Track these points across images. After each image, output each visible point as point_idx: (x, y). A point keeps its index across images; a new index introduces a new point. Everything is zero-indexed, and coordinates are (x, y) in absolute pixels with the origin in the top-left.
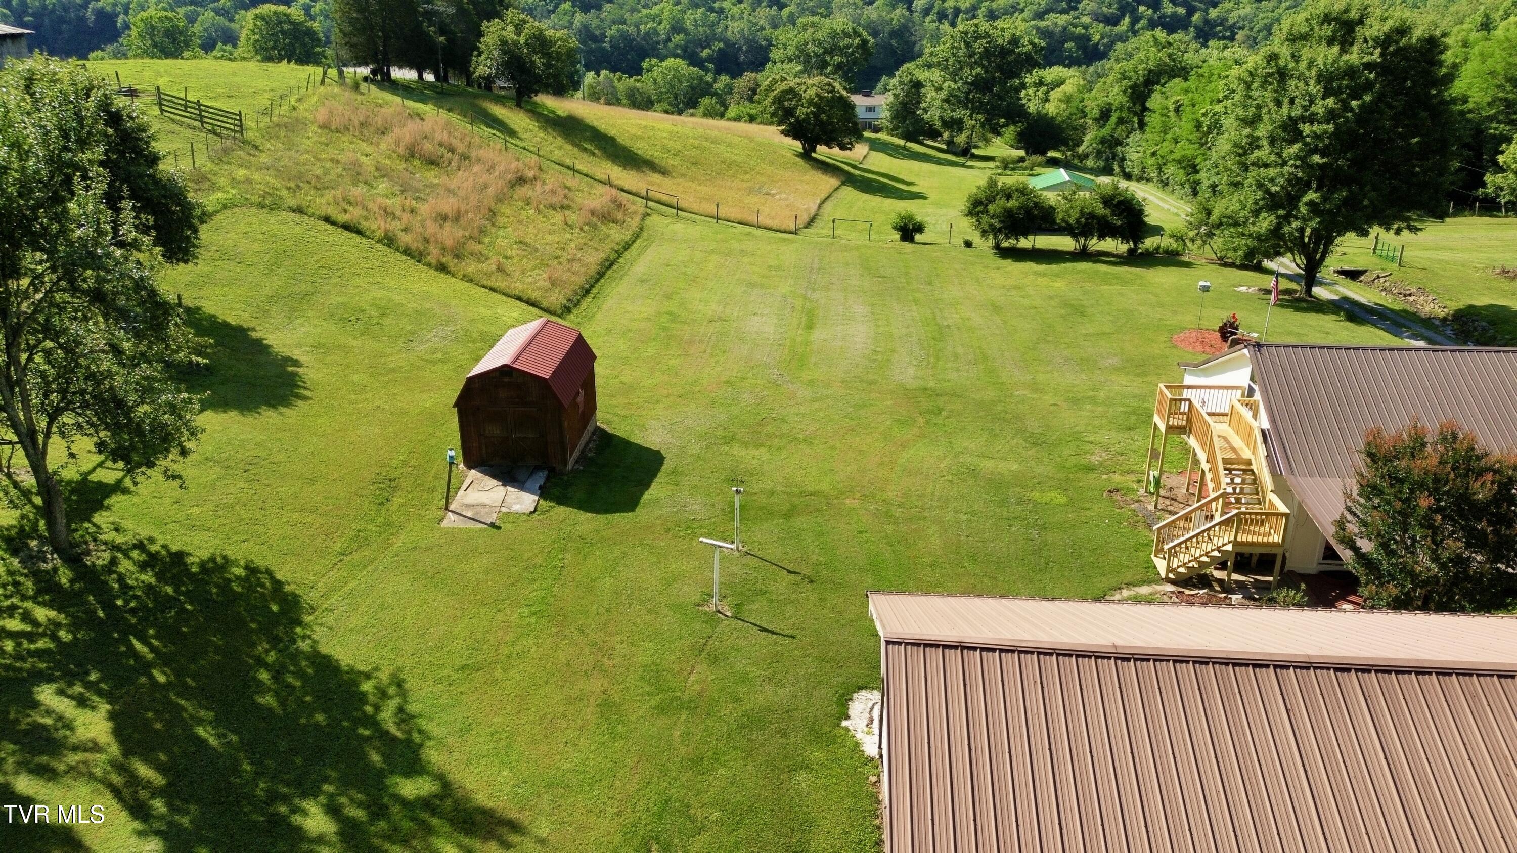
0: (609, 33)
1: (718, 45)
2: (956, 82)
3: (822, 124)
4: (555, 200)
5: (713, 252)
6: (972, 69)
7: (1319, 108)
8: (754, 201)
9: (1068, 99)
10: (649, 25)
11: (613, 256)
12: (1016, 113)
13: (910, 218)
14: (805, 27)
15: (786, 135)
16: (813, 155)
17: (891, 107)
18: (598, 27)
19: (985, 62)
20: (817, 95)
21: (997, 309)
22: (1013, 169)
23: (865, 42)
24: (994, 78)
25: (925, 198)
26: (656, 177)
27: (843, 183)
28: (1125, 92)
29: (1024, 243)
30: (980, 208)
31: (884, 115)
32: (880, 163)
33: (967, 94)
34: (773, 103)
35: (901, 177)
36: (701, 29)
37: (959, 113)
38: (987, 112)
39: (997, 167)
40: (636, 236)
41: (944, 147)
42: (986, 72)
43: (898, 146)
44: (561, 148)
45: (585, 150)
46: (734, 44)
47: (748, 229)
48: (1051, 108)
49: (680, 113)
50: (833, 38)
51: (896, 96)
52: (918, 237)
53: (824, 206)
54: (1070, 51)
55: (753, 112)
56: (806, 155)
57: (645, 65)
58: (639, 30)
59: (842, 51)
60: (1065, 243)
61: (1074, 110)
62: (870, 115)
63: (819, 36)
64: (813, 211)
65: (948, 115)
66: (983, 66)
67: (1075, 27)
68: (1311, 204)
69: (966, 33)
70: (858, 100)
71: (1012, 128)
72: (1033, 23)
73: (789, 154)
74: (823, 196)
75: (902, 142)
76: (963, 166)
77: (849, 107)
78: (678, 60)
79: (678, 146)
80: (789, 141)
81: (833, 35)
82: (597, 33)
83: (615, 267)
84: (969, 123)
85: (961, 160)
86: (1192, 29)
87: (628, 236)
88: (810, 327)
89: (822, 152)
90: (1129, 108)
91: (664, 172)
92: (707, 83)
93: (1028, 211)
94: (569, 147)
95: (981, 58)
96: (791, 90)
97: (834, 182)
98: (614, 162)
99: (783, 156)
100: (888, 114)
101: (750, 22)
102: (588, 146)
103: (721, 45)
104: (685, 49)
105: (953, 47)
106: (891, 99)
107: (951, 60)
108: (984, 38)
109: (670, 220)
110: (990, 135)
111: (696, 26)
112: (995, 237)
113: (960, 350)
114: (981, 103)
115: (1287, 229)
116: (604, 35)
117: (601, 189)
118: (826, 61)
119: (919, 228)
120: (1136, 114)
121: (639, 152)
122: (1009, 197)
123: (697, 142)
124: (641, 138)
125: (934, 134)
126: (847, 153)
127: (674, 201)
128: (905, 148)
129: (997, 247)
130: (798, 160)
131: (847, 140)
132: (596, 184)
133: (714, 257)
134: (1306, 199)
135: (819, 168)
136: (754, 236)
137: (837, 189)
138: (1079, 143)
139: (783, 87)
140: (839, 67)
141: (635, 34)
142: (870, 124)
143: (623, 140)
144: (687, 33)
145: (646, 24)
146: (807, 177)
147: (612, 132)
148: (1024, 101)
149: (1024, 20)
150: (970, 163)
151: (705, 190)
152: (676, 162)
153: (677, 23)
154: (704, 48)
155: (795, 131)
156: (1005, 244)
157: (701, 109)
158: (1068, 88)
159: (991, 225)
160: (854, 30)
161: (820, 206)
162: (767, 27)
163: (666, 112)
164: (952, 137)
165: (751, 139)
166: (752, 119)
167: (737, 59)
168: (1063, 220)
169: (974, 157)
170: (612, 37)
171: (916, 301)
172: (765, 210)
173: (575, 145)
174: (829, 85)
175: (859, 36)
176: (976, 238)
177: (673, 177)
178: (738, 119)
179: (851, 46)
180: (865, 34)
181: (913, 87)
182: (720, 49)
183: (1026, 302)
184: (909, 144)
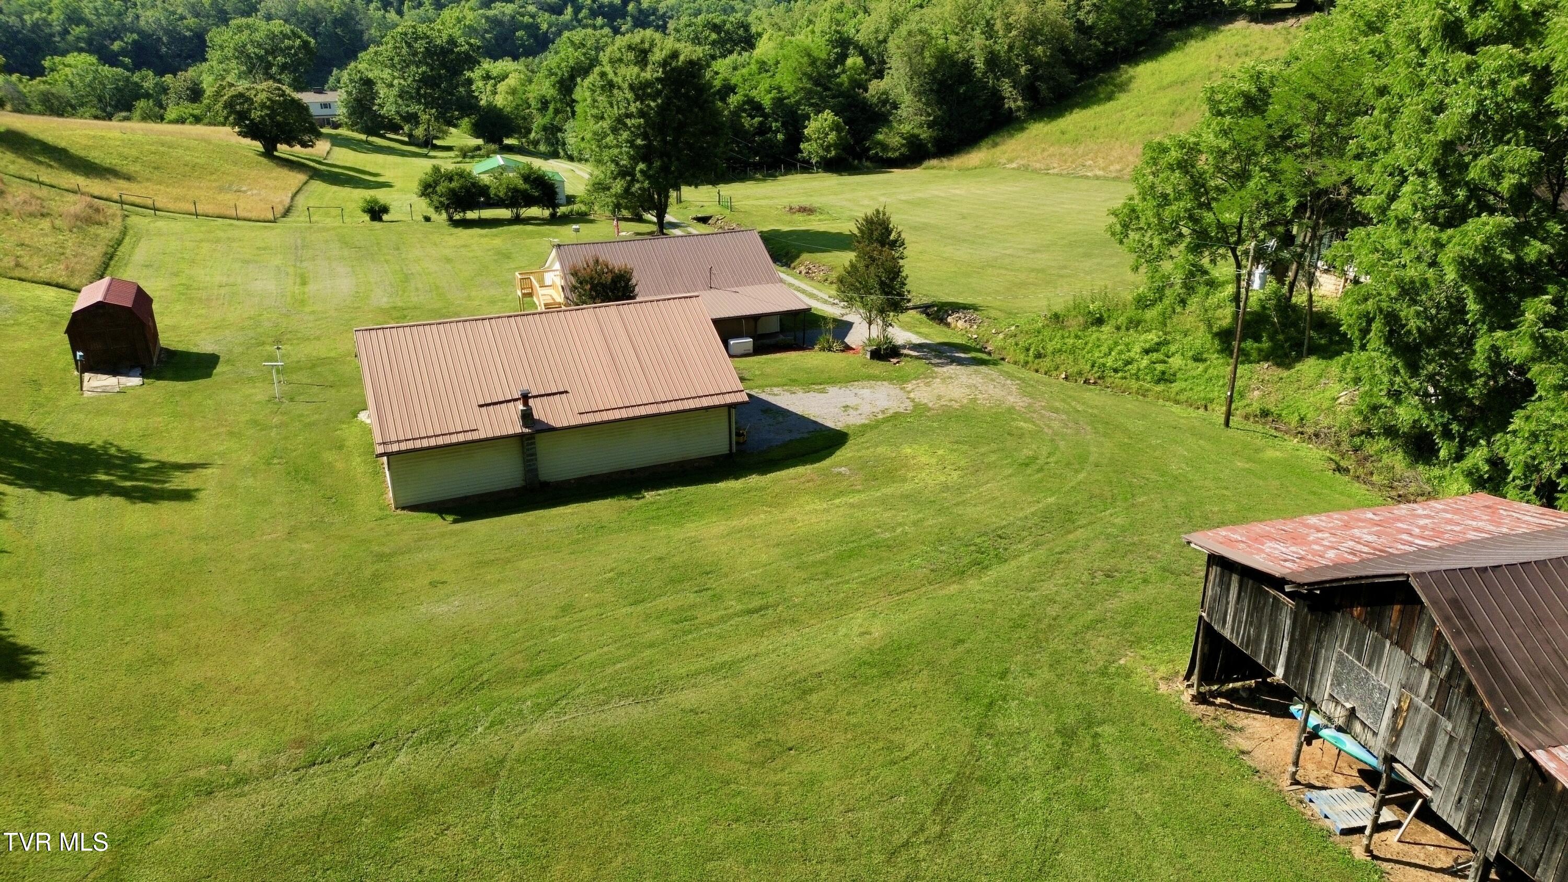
1: (131, 37)
2: (405, 80)
3: (278, 125)
4: (32, 209)
5: (202, 241)
6: (418, 67)
7: (633, 108)
8: (228, 198)
9: (513, 92)
11: (111, 250)
12: (468, 106)
13: (375, 201)
14: (240, 29)
15: (244, 137)
16: (276, 153)
17: (347, 104)
19: (429, 61)
20: (269, 99)
21: (448, 260)
22: (473, 157)
23: (306, 44)
24: (440, 75)
25: (391, 186)
26: (122, 183)
27: (311, 178)
28: (554, 86)
29: (471, 215)
30: (430, 190)
31: (340, 112)
32: (344, 157)
33: (419, 89)
34: (225, 107)
35: (367, 169)
36: (105, 19)
37: (414, 108)
38: (440, 106)
39: (457, 156)
40: (124, 233)
41: (406, 139)
42: (431, 70)
43: (361, 141)
44: (13, 162)
45: (40, 163)
46: (150, 36)
47: (228, 221)
48: (500, 101)
49: (109, 117)
50: (272, 39)
51: (349, 93)
52: (385, 217)
53: (296, 199)
54: (522, 39)
55: (196, 112)
56: (269, 153)
57: (47, 63)
59: (284, 52)
60: (504, 213)
61: (520, 102)
62: (326, 112)
63: (257, 36)
64: (287, 205)
65: (404, 109)
66: (427, 64)
67: (523, 16)
68: (642, 171)
69: (406, 34)
70: (308, 98)
71: (467, 119)
72: (481, 11)
73: (251, 154)
74: (294, 190)
75: (363, 137)
76: (426, 156)
77: (302, 108)
78: (83, 55)
79: (134, 152)
80: (248, 141)
81: (272, 36)
83: (116, 258)
84: (425, 117)
85: (425, 151)
86: (629, 18)
87: (116, 234)
88: (304, 283)
89: (283, 149)
90: (561, 100)
91: (128, 178)
92: (136, 83)
93: (468, 190)
94: (22, 161)
95: (425, 58)
96: (241, 95)
97: (301, 177)
98: (74, 172)
99: (246, 156)
100: (345, 110)
101: (167, 10)
102: (42, 159)
103: (135, 36)
104: (90, 42)
105: (396, 48)
106: (345, 96)
107: (396, 59)
108: (422, 38)
109: (150, 219)
110: (445, 128)
111: (98, 15)
112: (447, 212)
113: (420, 286)
114: (433, 98)
115: (633, 189)
117: (71, 197)
118: (269, 62)
119: (385, 210)
120: (568, 105)
121: (97, 161)
122: (451, 179)
123: (153, 148)
124: (95, 148)
125: (396, 128)
126: (309, 150)
127: (149, 202)
128: (367, 142)
129: (450, 219)
130: (262, 159)
131: (306, 138)
132: (66, 194)
133: (204, 244)
134: (638, 168)
135: (283, 166)
136: (237, 226)
137: (306, 183)
138: (529, 131)
139: (232, 92)
140: (283, 68)
141: (19, 25)
142: (328, 120)
143: (74, 150)
144: (89, 24)
146: (274, 174)
147: (63, 144)
148: (476, 94)
149: (471, 9)
150: (432, 153)
151: (175, 191)
152: (138, 167)
154: (114, 40)
155: (252, 131)
156: (457, 217)
157: (137, 113)
158: (512, 81)
159: (440, 202)
160: (292, 31)
161: (293, 198)
162: (189, 16)
163: (96, 117)
164: (411, 130)
165: (209, 142)
166: (197, 120)
167: (158, 51)
168: (495, 195)
169: (435, 147)
171: (387, 261)
172: (241, 205)
173: (27, 158)
174: (279, 89)
175: (299, 37)
176: (431, 212)
177: (139, 182)
178: (181, 121)
179: (293, 47)
180: (304, 35)
181: (364, 84)
182: (134, 41)
183: (471, 254)
184: (371, 139)
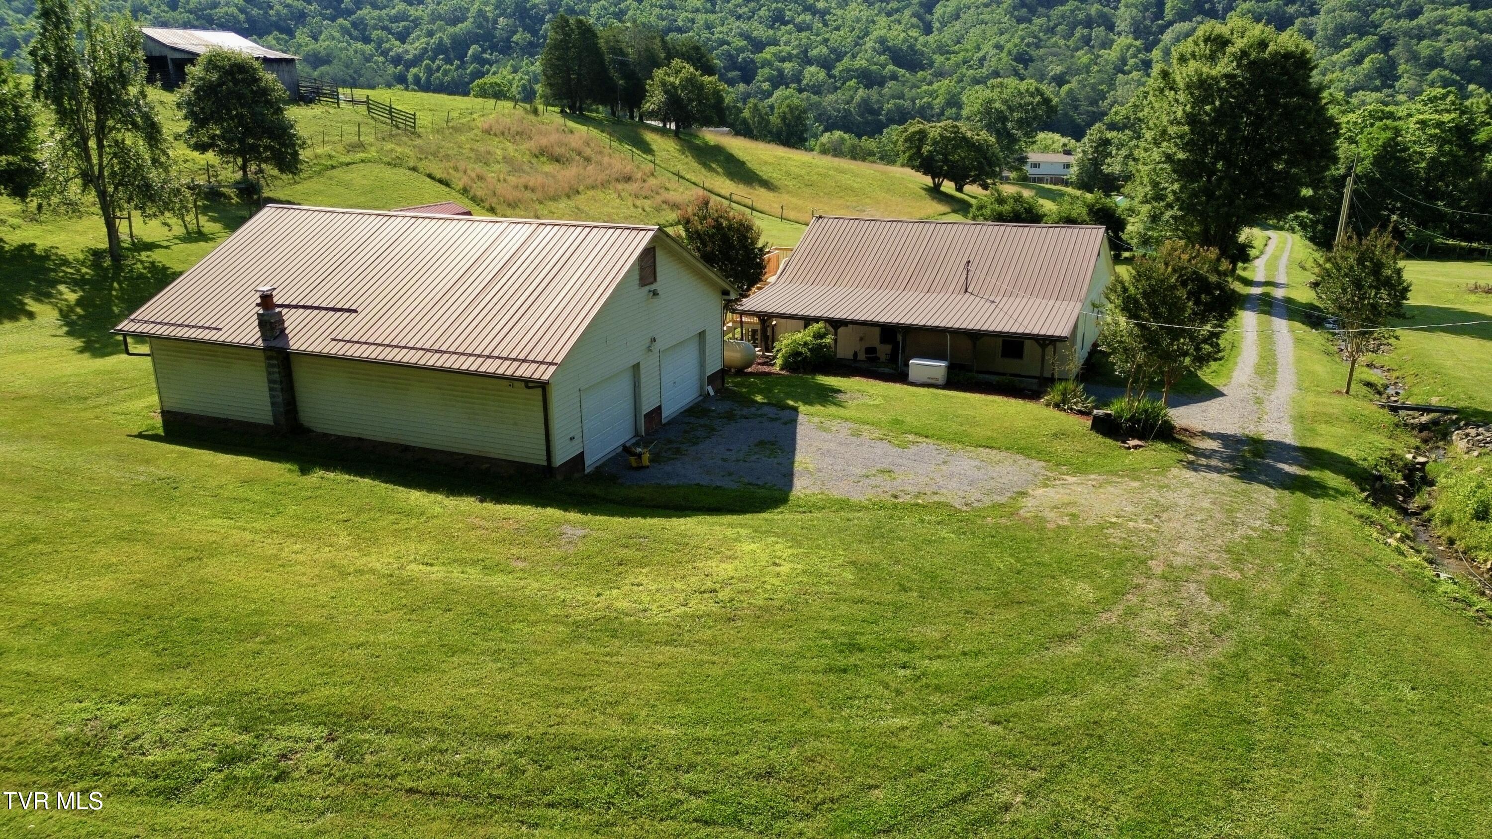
0: (887, 107)
4: (644, 192)
10: (925, 100)
14: (994, 87)
15: (918, 171)
16: (941, 189)
17: (1079, 163)
18: (878, 101)
23: (1046, 100)
50: (1017, 97)
51: (1085, 152)
56: (931, 188)
58: (914, 103)
59: (1023, 108)
62: (1065, 171)
63: (1005, 94)
73: (916, 187)
81: (1018, 94)
82: (876, 107)
91: (773, 189)
99: (907, 188)
100: (1076, 169)
116: (881, 108)
117: (695, 191)
118: (1006, 117)
127: (749, 202)
130: (926, 193)
132: (694, 188)
140: (1020, 123)
145: (921, 99)
153: (952, 97)
155: (927, 166)
160: (1038, 89)
170: (889, 111)
175: (1042, 95)
177: (778, 193)
179: (1032, 103)
180: (1048, 94)
181: (1101, 144)
